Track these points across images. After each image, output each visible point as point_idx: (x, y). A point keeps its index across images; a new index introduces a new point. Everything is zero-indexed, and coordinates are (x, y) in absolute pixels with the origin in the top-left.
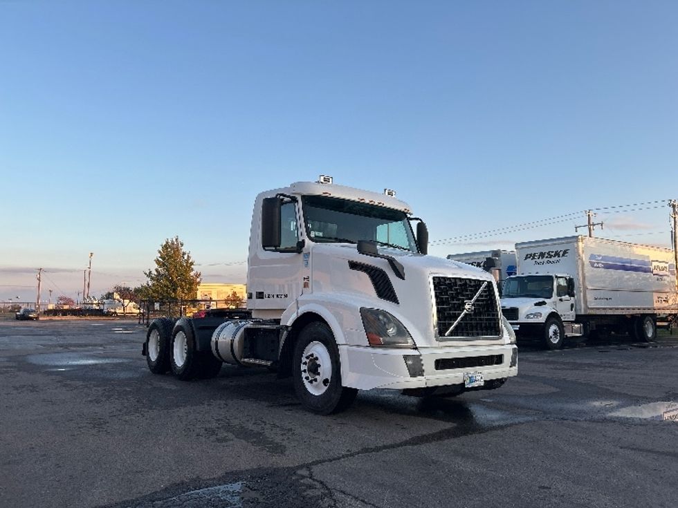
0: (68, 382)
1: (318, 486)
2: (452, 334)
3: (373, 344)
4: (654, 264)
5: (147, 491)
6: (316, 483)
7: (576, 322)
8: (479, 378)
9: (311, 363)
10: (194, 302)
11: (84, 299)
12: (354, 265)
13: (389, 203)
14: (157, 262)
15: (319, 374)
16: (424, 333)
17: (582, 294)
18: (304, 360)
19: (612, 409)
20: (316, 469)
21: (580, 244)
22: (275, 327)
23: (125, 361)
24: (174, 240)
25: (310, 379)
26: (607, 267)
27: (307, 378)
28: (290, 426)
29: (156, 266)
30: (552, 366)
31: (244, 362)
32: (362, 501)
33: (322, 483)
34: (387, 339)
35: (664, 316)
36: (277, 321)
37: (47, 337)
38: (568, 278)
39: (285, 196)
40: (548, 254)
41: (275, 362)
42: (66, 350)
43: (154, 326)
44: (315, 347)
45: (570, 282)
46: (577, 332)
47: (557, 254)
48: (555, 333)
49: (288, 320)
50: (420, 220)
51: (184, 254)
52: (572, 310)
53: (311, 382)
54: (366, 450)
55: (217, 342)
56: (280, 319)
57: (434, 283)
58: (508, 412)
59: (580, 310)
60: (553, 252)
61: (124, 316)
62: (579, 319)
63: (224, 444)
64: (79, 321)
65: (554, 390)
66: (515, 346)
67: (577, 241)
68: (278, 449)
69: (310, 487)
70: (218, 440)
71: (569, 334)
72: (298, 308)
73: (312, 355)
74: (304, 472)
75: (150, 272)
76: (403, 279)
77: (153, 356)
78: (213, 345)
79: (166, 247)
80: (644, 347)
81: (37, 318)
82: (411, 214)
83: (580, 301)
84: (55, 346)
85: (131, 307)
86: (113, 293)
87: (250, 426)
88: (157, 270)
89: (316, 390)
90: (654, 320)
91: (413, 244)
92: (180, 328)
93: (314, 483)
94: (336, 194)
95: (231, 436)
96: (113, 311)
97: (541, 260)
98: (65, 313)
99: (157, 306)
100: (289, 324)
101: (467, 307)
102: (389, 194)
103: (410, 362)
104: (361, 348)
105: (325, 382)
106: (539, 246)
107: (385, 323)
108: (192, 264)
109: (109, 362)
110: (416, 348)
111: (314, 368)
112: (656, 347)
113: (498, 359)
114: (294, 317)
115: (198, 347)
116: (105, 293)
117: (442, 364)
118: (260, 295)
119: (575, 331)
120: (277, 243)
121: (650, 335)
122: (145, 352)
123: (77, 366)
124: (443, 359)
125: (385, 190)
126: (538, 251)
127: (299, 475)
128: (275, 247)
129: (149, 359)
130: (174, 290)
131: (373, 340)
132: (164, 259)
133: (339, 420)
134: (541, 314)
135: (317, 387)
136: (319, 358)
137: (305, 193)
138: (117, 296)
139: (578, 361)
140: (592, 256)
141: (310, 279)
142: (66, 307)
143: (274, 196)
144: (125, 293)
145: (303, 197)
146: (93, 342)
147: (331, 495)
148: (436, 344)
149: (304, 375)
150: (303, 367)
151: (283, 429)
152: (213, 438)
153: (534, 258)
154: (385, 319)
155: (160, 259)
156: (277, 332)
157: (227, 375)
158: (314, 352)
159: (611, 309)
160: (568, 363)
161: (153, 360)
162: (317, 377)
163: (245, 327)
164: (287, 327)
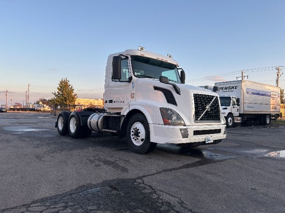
0: (23, 139)
1: (148, 188)
2: (201, 120)
3: (166, 123)
4: (272, 93)
5: (68, 190)
6: (147, 186)
7: (239, 116)
8: (211, 139)
9: (135, 132)
10: (74, 106)
11: (26, 104)
12: (156, 88)
13: (170, 61)
14: (58, 89)
15: (139, 136)
16: (189, 119)
17: (242, 105)
18: (132, 130)
19: (266, 153)
20: (145, 179)
21: (243, 83)
22: (118, 116)
23: (47, 130)
24: (65, 79)
25: (135, 138)
26: (253, 94)
27: (134, 138)
28: (127, 159)
29: (58, 91)
30: (231, 134)
31: (103, 131)
32: (171, 195)
33: (149, 186)
34: (172, 121)
35: (274, 115)
36: (119, 113)
37: (11, 119)
38: (237, 98)
39: (123, 55)
40: (229, 88)
41: (118, 131)
42: (20, 125)
43: (60, 115)
44: (137, 125)
45: (238, 100)
46: (239, 121)
47: (233, 88)
48: (231, 120)
49: (125, 112)
50: (182, 69)
51: (70, 85)
52: (238, 111)
53: (135, 140)
54: (165, 171)
55: (90, 122)
56: (121, 112)
57: (194, 96)
58: (221, 154)
59: (241, 111)
60: (231, 87)
61: (44, 111)
62: (240, 115)
63: (99, 167)
64: (24, 114)
65: (237, 144)
66: (226, 126)
67: (242, 83)
68: (124, 170)
69: (145, 188)
70: (96, 166)
71: (236, 122)
72: (129, 107)
73: (136, 128)
74: (140, 181)
75: (55, 93)
76: (180, 95)
77: (61, 128)
78: (88, 123)
79: (61, 83)
80: (266, 127)
81: (6, 112)
82: (178, 66)
83: (241, 108)
84: (16, 123)
85: (47, 108)
86: (39, 102)
87: (109, 159)
88: (58, 92)
89: (138, 143)
90: (270, 116)
91: (179, 80)
92: (73, 116)
93: (146, 186)
94: (147, 55)
95: (101, 163)
96: (40, 109)
97: (225, 90)
98: (18, 110)
99: (59, 107)
100: (125, 114)
101: (207, 107)
102: (169, 57)
103: (183, 132)
104: (160, 125)
105: (142, 140)
106: (225, 84)
107: (172, 114)
108: (73, 90)
109: (40, 130)
110: (185, 126)
111: (137, 134)
112: (270, 127)
113: (219, 131)
114: (127, 111)
115: (81, 125)
116: (35, 102)
117: (196, 133)
118: (111, 101)
119: (238, 120)
120: (119, 78)
121: (268, 122)
122: (57, 126)
123: (26, 132)
124: (197, 131)
125: (168, 55)
126: (224, 86)
127: (138, 182)
128: (119, 79)
129: (58, 129)
130: (66, 101)
131: (166, 121)
132: (61, 87)
133: (148, 157)
134: (225, 113)
135: (138, 142)
136: (140, 130)
137: (132, 54)
138: (41, 103)
139: (242, 133)
140: (247, 89)
141: (135, 94)
142: (18, 107)
143: (118, 55)
144: (44, 101)
145: (132, 56)
146: (32, 122)
147: (155, 192)
148: (194, 123)
149: (132, 137)
150: (132, 133)
151: (124, 160)
152: (93, 164)
153: (222, 89)
154: (171, 113)
155: (59, 88)
156: (120, 118)
157: (95, 136)
158: (137, 127)
159: (253, 111)
160: (238, 133)
161: (60, 129)
162: (138, 138)
163: (103, 115)
164: (124, 116)
